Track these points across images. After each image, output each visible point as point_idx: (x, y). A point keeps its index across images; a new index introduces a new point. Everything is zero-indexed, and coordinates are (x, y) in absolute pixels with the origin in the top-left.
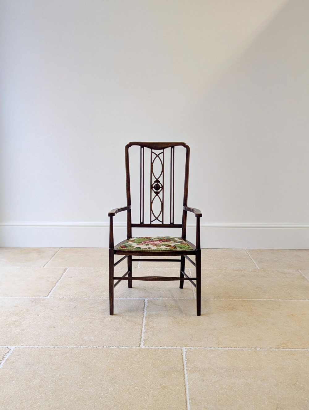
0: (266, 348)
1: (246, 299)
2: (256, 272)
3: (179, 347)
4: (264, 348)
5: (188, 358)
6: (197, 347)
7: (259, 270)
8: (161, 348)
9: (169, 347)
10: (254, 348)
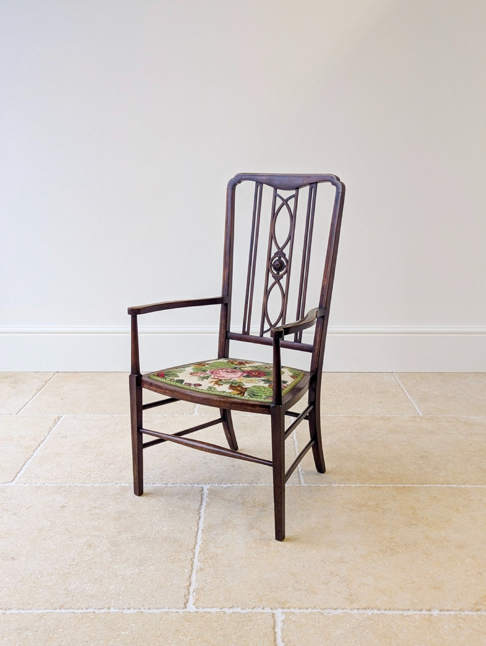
0: (451, 610)
1: (402, 484)
2: (415, 421)
3: (267, 610)
4: (448, 610)
5: (286, 640)
6: (307, 609)
7: (421, 417)
8: (231, 611)
9: (248, 610)
10: (426, 610)
